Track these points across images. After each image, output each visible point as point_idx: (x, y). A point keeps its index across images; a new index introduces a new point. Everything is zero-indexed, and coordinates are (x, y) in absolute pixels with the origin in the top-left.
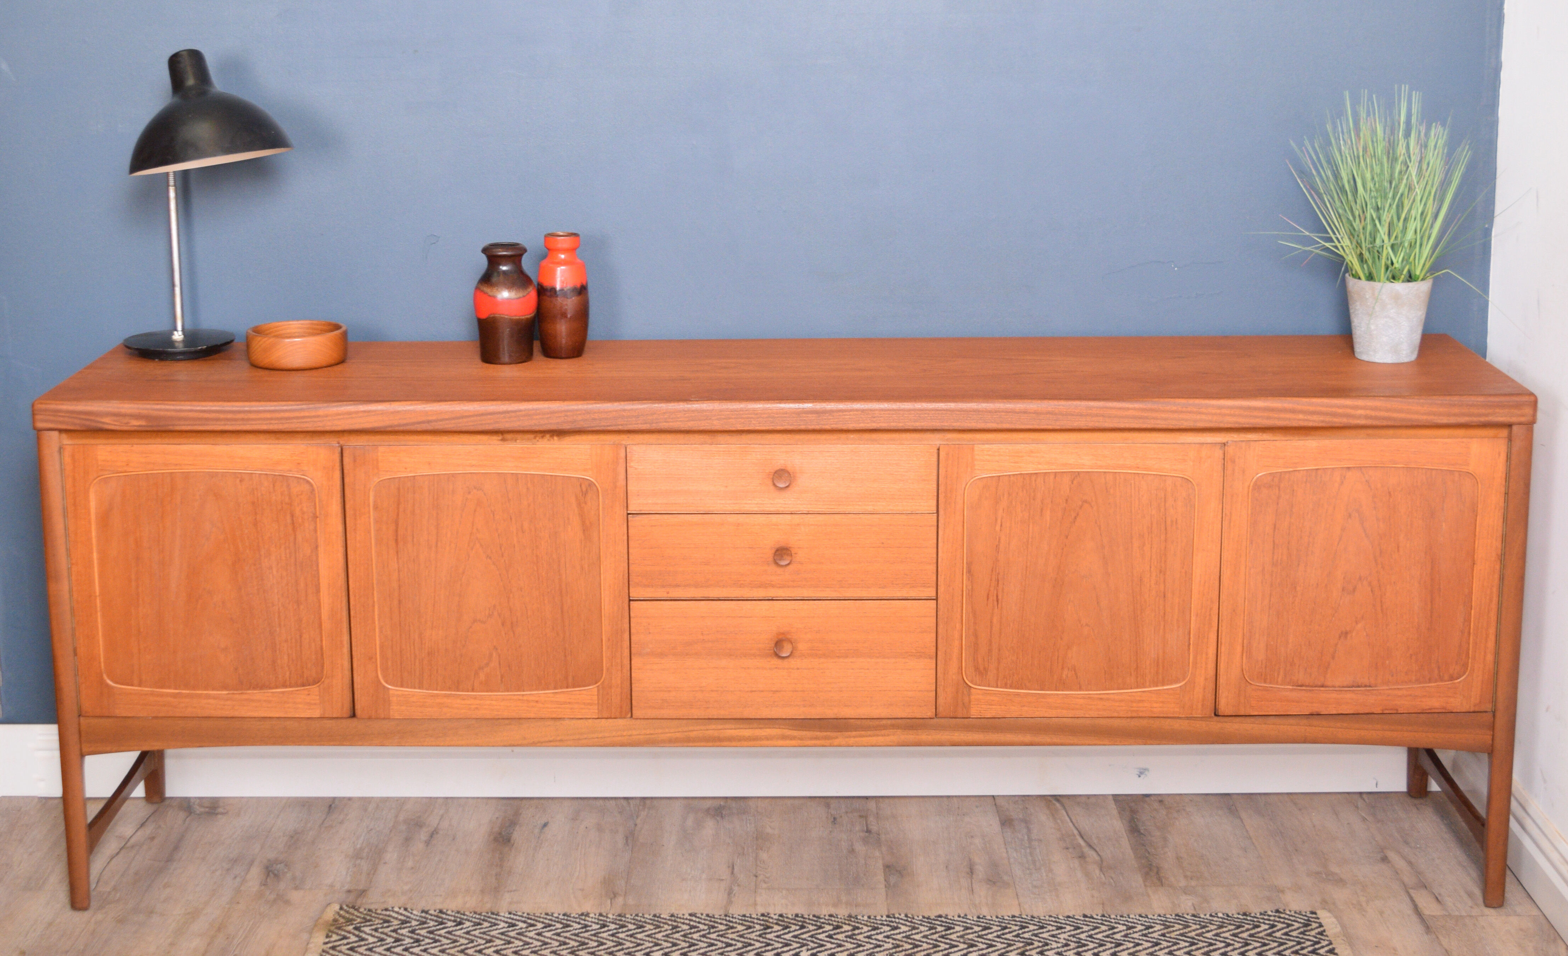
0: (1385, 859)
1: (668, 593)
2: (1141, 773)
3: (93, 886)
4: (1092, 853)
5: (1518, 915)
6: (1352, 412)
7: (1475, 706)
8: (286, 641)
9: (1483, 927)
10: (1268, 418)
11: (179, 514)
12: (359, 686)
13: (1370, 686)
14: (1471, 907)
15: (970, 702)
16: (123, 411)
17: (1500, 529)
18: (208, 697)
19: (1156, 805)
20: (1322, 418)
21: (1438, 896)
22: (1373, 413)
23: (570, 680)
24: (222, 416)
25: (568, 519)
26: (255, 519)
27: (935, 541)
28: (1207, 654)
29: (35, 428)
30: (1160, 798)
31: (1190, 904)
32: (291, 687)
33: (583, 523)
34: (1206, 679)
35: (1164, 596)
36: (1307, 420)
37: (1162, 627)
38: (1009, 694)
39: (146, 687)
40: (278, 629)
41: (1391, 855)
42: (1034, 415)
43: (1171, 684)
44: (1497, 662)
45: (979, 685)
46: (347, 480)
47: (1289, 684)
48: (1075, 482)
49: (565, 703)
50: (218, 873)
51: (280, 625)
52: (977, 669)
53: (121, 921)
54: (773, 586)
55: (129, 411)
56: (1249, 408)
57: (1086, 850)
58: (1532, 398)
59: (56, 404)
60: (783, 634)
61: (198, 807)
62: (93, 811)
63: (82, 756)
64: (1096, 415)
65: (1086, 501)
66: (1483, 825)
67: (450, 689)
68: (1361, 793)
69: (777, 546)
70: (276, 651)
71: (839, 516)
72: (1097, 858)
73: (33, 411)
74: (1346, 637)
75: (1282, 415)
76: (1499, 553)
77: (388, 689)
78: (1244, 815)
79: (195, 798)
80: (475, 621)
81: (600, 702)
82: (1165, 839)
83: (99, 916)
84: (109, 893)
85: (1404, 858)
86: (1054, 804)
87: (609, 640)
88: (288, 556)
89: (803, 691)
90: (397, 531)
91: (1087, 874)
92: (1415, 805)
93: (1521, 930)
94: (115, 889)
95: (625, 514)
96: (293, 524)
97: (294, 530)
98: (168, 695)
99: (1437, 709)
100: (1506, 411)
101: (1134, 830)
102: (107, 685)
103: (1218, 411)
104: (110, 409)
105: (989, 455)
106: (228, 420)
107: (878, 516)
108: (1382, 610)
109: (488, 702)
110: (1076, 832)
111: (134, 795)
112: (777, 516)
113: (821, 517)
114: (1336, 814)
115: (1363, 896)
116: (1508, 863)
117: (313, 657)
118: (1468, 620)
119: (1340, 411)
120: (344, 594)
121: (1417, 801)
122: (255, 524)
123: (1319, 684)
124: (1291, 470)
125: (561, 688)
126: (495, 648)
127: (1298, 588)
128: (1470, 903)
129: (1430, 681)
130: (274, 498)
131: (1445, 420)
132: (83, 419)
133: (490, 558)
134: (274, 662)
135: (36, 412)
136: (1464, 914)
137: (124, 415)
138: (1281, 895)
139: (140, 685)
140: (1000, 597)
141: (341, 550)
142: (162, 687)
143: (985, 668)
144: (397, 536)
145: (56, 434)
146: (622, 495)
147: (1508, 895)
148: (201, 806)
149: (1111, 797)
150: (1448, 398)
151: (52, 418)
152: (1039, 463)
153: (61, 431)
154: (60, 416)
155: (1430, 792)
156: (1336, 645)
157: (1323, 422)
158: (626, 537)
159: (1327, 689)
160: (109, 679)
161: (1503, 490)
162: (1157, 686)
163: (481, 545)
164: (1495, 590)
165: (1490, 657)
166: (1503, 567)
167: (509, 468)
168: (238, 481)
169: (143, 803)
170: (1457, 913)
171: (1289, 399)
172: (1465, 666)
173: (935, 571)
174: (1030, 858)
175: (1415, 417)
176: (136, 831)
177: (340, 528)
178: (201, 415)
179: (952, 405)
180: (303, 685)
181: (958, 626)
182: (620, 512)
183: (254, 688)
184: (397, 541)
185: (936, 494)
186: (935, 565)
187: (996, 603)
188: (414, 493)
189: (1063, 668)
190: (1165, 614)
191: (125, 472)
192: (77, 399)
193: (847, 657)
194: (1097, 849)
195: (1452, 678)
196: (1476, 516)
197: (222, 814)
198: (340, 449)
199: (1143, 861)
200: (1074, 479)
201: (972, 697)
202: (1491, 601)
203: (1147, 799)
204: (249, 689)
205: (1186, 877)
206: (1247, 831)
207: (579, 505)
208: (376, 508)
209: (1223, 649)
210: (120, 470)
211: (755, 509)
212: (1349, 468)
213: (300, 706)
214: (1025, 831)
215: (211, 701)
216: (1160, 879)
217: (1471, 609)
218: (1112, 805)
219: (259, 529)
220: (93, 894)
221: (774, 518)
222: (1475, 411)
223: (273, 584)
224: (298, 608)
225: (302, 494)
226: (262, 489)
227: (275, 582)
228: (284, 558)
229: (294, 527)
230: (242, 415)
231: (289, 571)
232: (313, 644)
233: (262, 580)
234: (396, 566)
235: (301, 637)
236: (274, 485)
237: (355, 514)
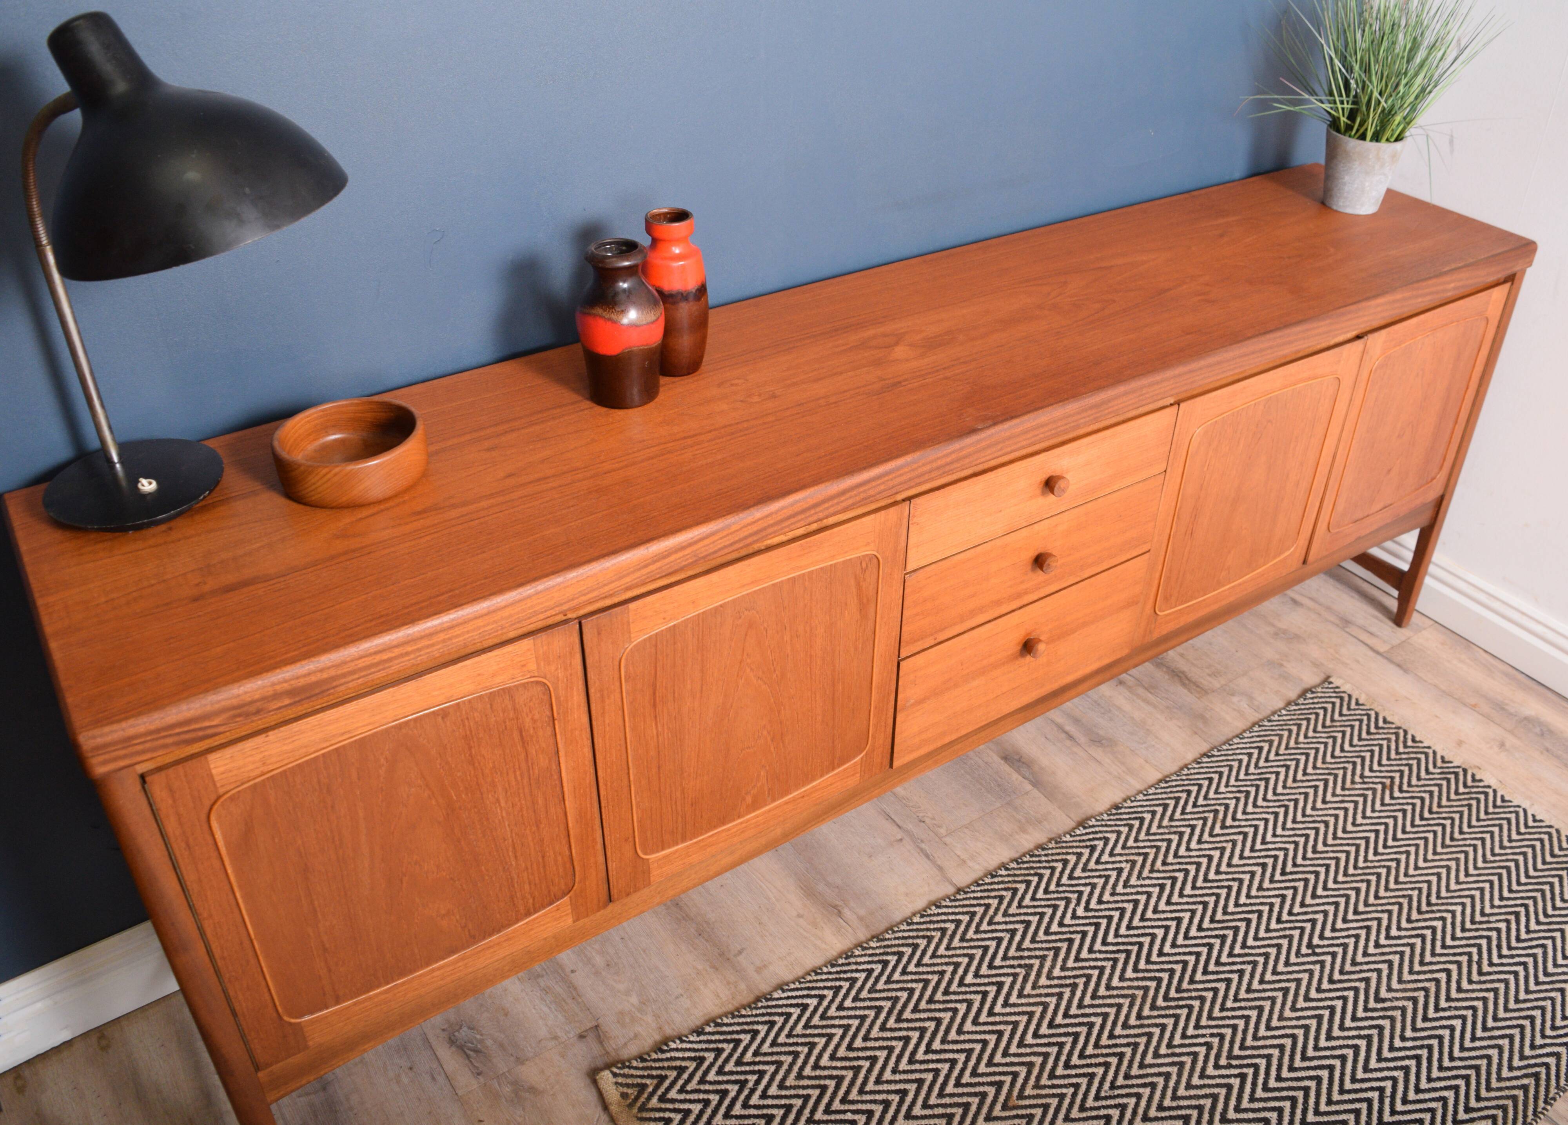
1: (935, 639)
8: (526, 868)
10: (1402, 307)
11: (358, 792)
12: (614, 872)
14: (1393, 632)
21: (1365, 628)
23: (837, 761)
24: (409, 648)
25: (846, 603)
26: (471, 754)
32: (535, 912)
33: (861, 602)
39: (345, 1001)
40: (514, 862)
46: (588, 661)
49: (830, 785)
51: (516, 857)
54: (1027, 593)
58: (1536, 246)
59: (123, 729)
60: (1029, 634)
67: (716, 826)
69: (1036, 552)
70: (513, 886)
77: (648, 860)
80: (743, 749)
81: (863, 769)
87: (876, 707)
88: (519, 778)
90: (654, 693)
91: (1147, 702)
95: (903, 576)
96: (522, 738)
102: (293, 1023)
104: (224, 703)
106: (419, 650)
113: (1075, 511)
115: (1328, 647)
117: (562, 870)
120: (593, 790)
122: (471, 759)
126: (764, 765)
128: (1388, 628)
130: (493, 720)
132: (179, 734)
133: (762, 678)
134: (512, 896)
136: (1397, 641)
140: (1194, 529)
141: (587, 743)
144: (655, 700)
146: (902, 557)
151: (121, 753)
158: (901, 600)
163: (752, 670)
167: (784, 571)
168: (439, 719)
170: (1394, 642)
177: (584, 719)
178: (378, 658)
180: (551, 903)
182: (899, 576)
184: (654, 704)
187: (1190, 536)
188: (675, 643)
191: (262, 775)
192: (151, 703)
198: (576, 626)
207: (858, 585)
208: (626, 677)
210: (253, 774)
211: (1023, 523)
213: (549, 925)
216: (1197, 686)
219: (477, 764)
221: (1037, 527)
223: (503, 817)
224: (538, 826)
225: (531, 700)
226: (476, 715)
227: (504, 814)
228: (513, 783)
229: (523, 743)
230: (442, 636)
231: (522, 795)
232: (559, 858)
233: (488, 819)
234: (655, 732)
235: (543, 857)
236: (491, 705)
237: (602, 696)
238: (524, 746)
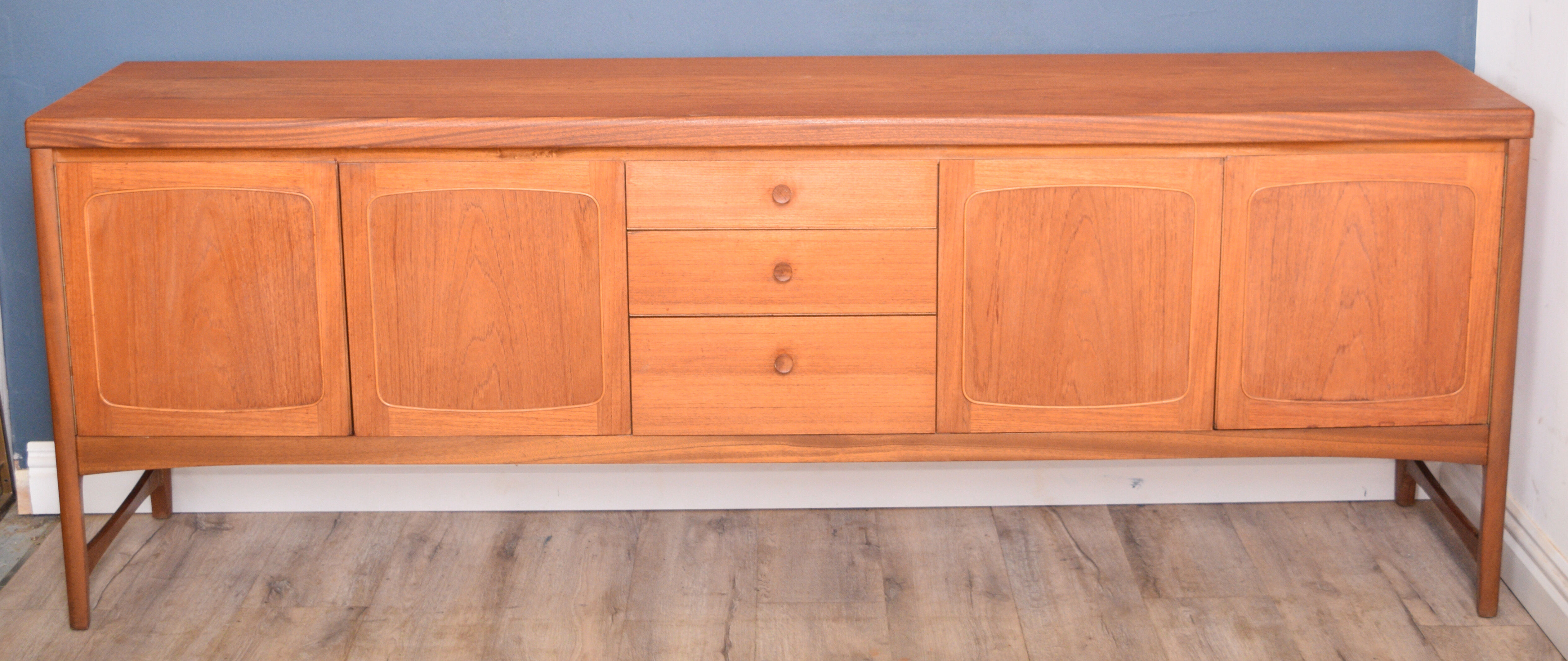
0: (1377, 569)
1: (668, 310)
2: (1136, 483)
3: (93, 604)
4: (1090, 564)
5: (1512, 625)
6: (1352, 126)
7: (1471, 418)
8: (285, 359)
9: (1478, 638)
10: (1269, 132)
11: (175, 232)
12: (358, 404)
13: (1367, 400)
14: (1465, 617)
15: (970, 417)
16: (117, 128)
17: (1496, 243)
18: (206, 416)
19: (1150, 515)
20: (1321, 133)
21: (1431, 606)
22: (1372, 128)
23: (570, 397)
24: (217, 133)
25: (567, 236)
26: (252, 237)
27: (935, 257)
28: (1206, 368)
29: (27, 146)
30: (1154, 508)
31: (1188, 616)
32: (289, 405)
33: (582, 240)
34: (1205, 393)
35: (1164, 311)
36: (1306, 135)
37: (1161, 341)
38: (1009, 409)
39: (142, 406)
40: (275, 348)
41: (1383, 564)
42: (1034, 130)
43: (1170, 398)
44: (1492, 376)
45: (979, 401)
46: (343, 197)
47: (1287, 398)
48: (1075, 197)
49: (565, 420)
50: (220, 590)
51: (278, 344)
52: (977, 384)
53: (119, 641)
54: (773, 302)
55: (123, 129)
56: (1249, 123)
57: (1083, 561)
58: (1529, 113)
59: (49, 122)
60: (783, 350)
61: (204, 523)
62: (93, 530)
63: (80, 476)
64: (1097, 130)
65: (1086, 216)
66: (1477, 536)
67: (449, 407)
68: (1350, 502)
69: (778, 262)
70: (273, 370)
71: (839, 232)
72: (1094, 569)
73: (26, 129)
74: (1344, 351)
75: (1282, 130)
76: (1496, 266)
77: (388, 406)
78: (1236, 524)
79: (202, 513)
80: (474, 338)
81: (600, 419)
82: (1161, 550)
83: (99, 636)
84: (110, 612)
85: (1396, 567)
86: (1051, 515)
87: (609, 357)
88: (285, 273)
89: (803, 407)
90: (394, 248)
91: (1085, 586)
92: (1403, 514)
93: (1517, 641)
94: (116, 607)
95: (624, 231)
96: (290, 241)
97: (291, 247)
98: (165, 414)
99: (1434, 421)
100: (1504, 125)
101: (1130, 540)
102: (105, 405)
103: (1218, 126)
104: (104, 127)
105: (990, 171)
106: (222, 137)
107: (878, 232)
108: (1379, 324)
109: (488, 420)
110: (1072, 543)
111: (139, 510)
112: (778, 232)
113: (821, 233)
114: (1327, 522)
115: (1358, 606)
116: (1503, 576)
117: (312, 375)
118: (1464, 333)
119: (1339, 125)
120: (342, 312)
121: (1405, 510)
122: (252, 242)
123: (1317, 397)
124: (1290, 184)
125: (561, 405)
126: (495, 365)
127: (1297, 303)
128: (1464, 613)
129: (1426, 394)
130: (271, 215)
131: (1442, 135)
132: (76, 137)
133: (489, 275)
134: (272, 380)
135: (28, 130)
136: (1458, 624)
137: (118, 133)
138: (1277, 606)
139: (137, 405)
140: (1000, 313)
141: (339, 268)
142: (159, 407)
143: (985, 383)
144: (395, 254)
145: (50, 151)
146: (621, 211)
147: (1501, 604)
148: (207, 521)
149: (1106, 507)
150: (1446, 112)
151: (44, 136)
152: (1039, 179)
153: (54, 149)
154: (53, 134)
155: (1418, 500)
156: (1334, 358)
157: (1322, 136)
158: (625, 254)
159: (1325, 402)
160: (105, 398)
161: (1499, 204)
162: (1156, 400)
163: (480, 263)
164: (1491, 303)
165: (1486, 371)
166: (1499, 281)
167: (507, 185)
168: (234, 198)
169: (150, 519)
170: (1452, 624)
171: (1288, 113)
172: (1461, 378)
173: (935, 287)
174: (1028, 570)
175: (1414, 131)
176: (142, 547)
177: (338, 245)
178: (197, 132)
179: (952, 121)
180: (302, 404)
181: (958, 341)
182: (620, 229)
183: (252, 407)
184: (394, 258)
185: (936, 210)
186: (936, 281)
187: (996, 319)
188: (412, 211)
189: (1062, 383)
190: (1164, 328)
191: (120, 190)
192: (70, 117)
193: (847, 373)
194: (1095, 560)
195: (1448, 391)
196: (1473, 230)
197: (228, 529)
198: (337, 166)
199: (1140, 572)
200: (1074, 194)
201: (972, 412)
202: (1487, 314)
203: (1142, 509)
204: (247, 408)
205: (1183, 588)
206: (1241, 541)
207: (578, 222)
208: (373, 225)
209: (1222, 364)
210: (114, 188)
211: (755, 225)
212: (1347, 183)
213: (299, 424)
214: (1022, 542)
215: (209, 420)
216: (1157, 591)
217: (1468, 322)
218: (1107, 515)
219: (256, 247)
220: (93, 613)
221: (774, 235)
222: (1474, 125)
223: (271, 302)
224: (296, 326)
225: (298, 211)
226: (259, 206)
227: (272, 300)
228: (281, 276)
229: (291, 245)
230: (237, 133)
231: (286, 289)
232: (311, 363)
233: (260, 298)
234: (394, 284)
235: (298, 355)
236: (270, 203)
237: (352, 231)
238: (290, 248)
